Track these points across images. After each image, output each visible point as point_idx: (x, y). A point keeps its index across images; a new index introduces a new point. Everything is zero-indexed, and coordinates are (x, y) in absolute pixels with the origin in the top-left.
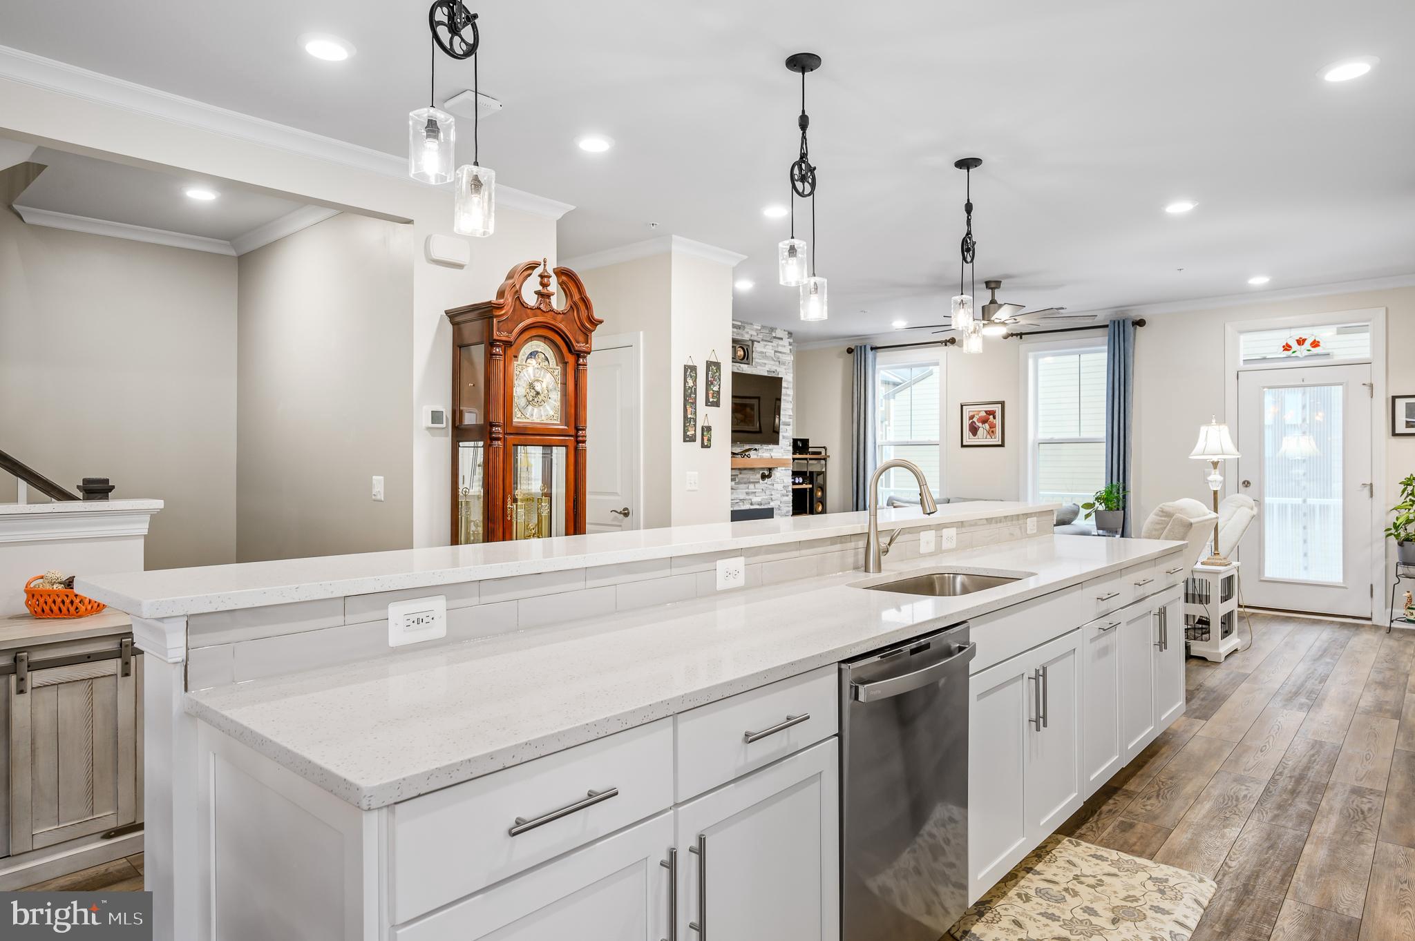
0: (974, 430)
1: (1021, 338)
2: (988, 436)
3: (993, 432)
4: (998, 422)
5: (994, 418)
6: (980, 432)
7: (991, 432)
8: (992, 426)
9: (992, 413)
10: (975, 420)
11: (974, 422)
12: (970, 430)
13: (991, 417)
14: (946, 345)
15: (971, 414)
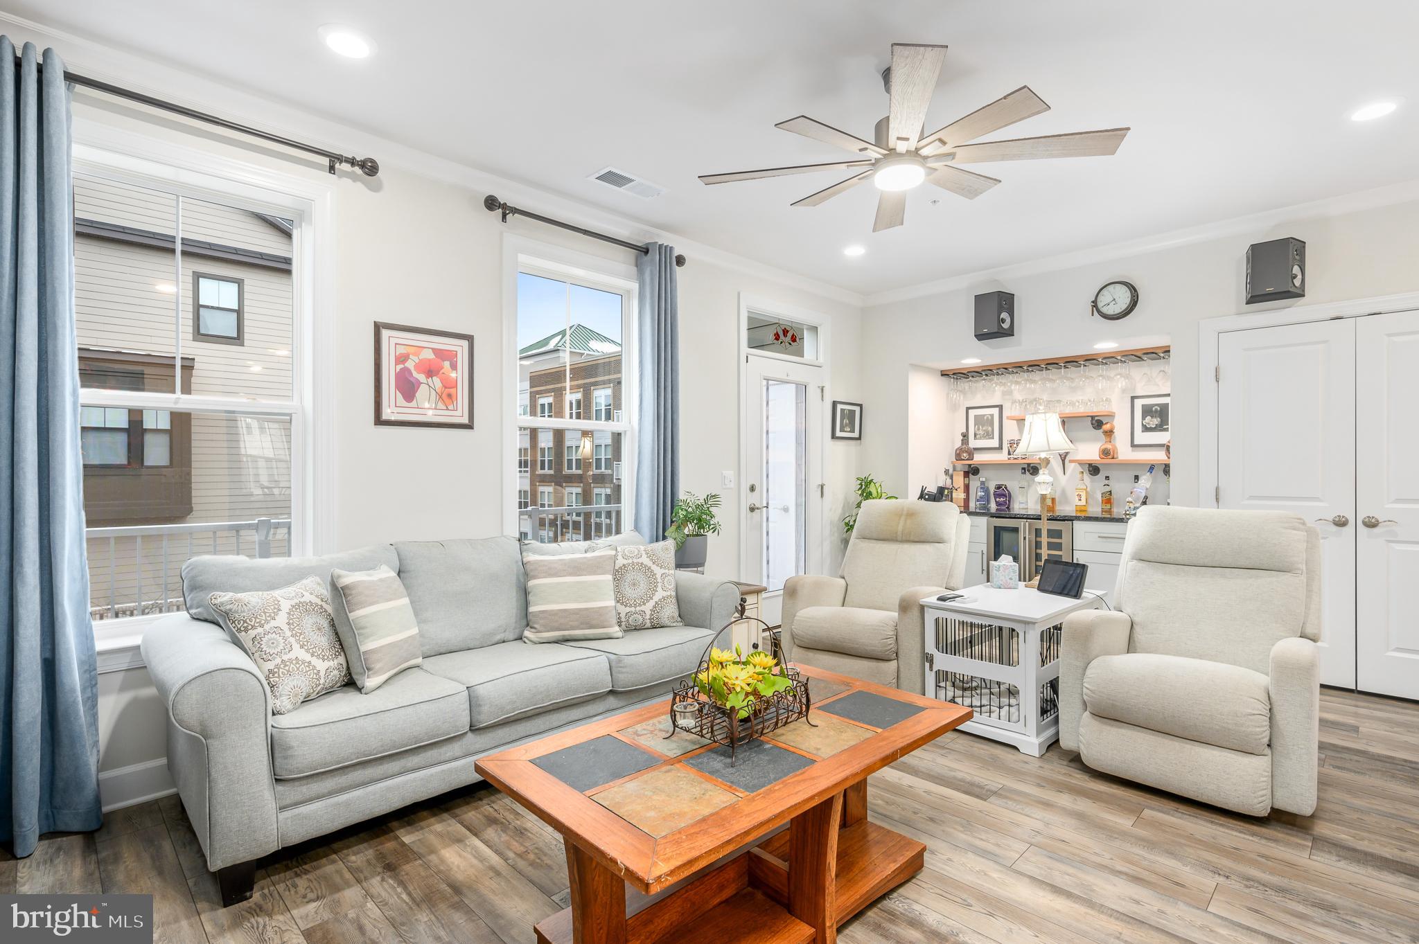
0: (408, 389)
1: (504, 217)
2: (441, 405)
3: (450, 396)
4: (460, 375)
5: (454, 367)
6: (422, 392)
7: (447, 396)
8: (449, 385)
9: (450, 356)
10: (410, 364)
11: (406, 370)
12: (397, 387)
13: (447, 364)
14: (332, 169)
15: (401, 350)
